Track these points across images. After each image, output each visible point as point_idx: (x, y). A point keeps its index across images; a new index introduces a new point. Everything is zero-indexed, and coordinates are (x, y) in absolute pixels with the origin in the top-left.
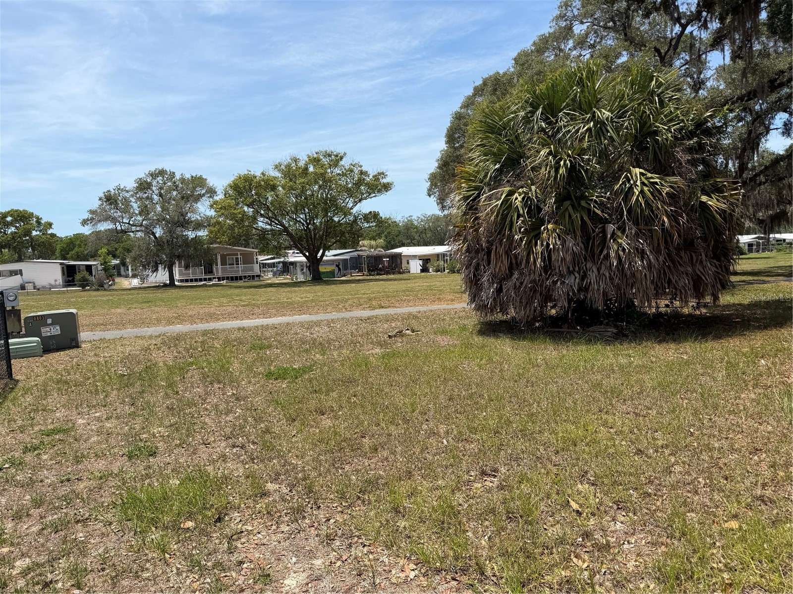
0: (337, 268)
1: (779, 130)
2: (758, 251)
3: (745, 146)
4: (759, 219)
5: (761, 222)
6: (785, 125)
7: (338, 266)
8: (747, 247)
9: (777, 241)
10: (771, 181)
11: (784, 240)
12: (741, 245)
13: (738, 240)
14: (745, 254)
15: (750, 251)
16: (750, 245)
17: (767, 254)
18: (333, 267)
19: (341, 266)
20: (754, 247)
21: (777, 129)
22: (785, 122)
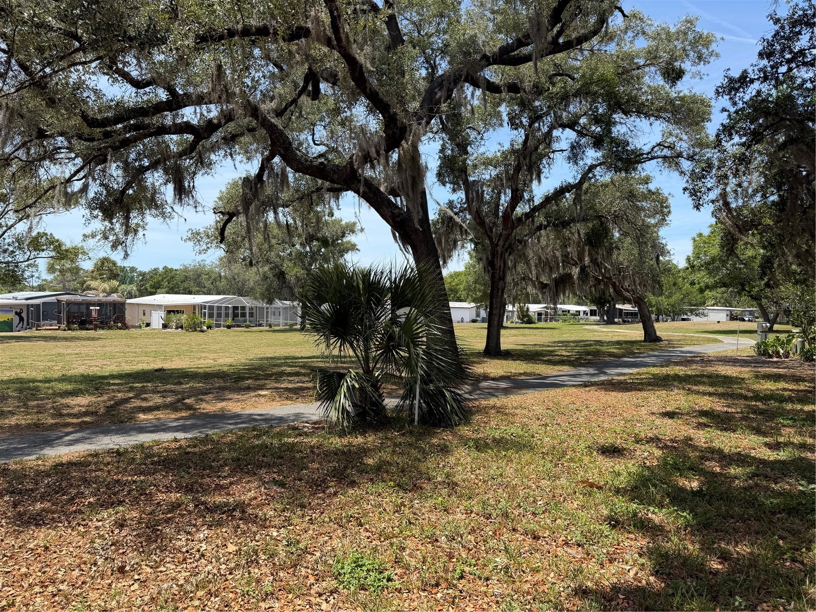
0: (17, 318)
1: (565, 153)
2: (546, 321)
3: (519, 161)
4: (542, 283)
5: (543, 286)
6: (573, 147)
7: (18, 314)
8: (536, 316)
9: (563, 311)
10: (554, 224)
11: (569, 311)
12: (530, 314)
13: (528, 309)
14: (534, 323)
15: (539, 320)
16: (540, 314)
17: (553, 324)
18: (11, 316)
19: (24, 315)
20: (543, 316)
21: (562, 151)
22: (572, 143)
